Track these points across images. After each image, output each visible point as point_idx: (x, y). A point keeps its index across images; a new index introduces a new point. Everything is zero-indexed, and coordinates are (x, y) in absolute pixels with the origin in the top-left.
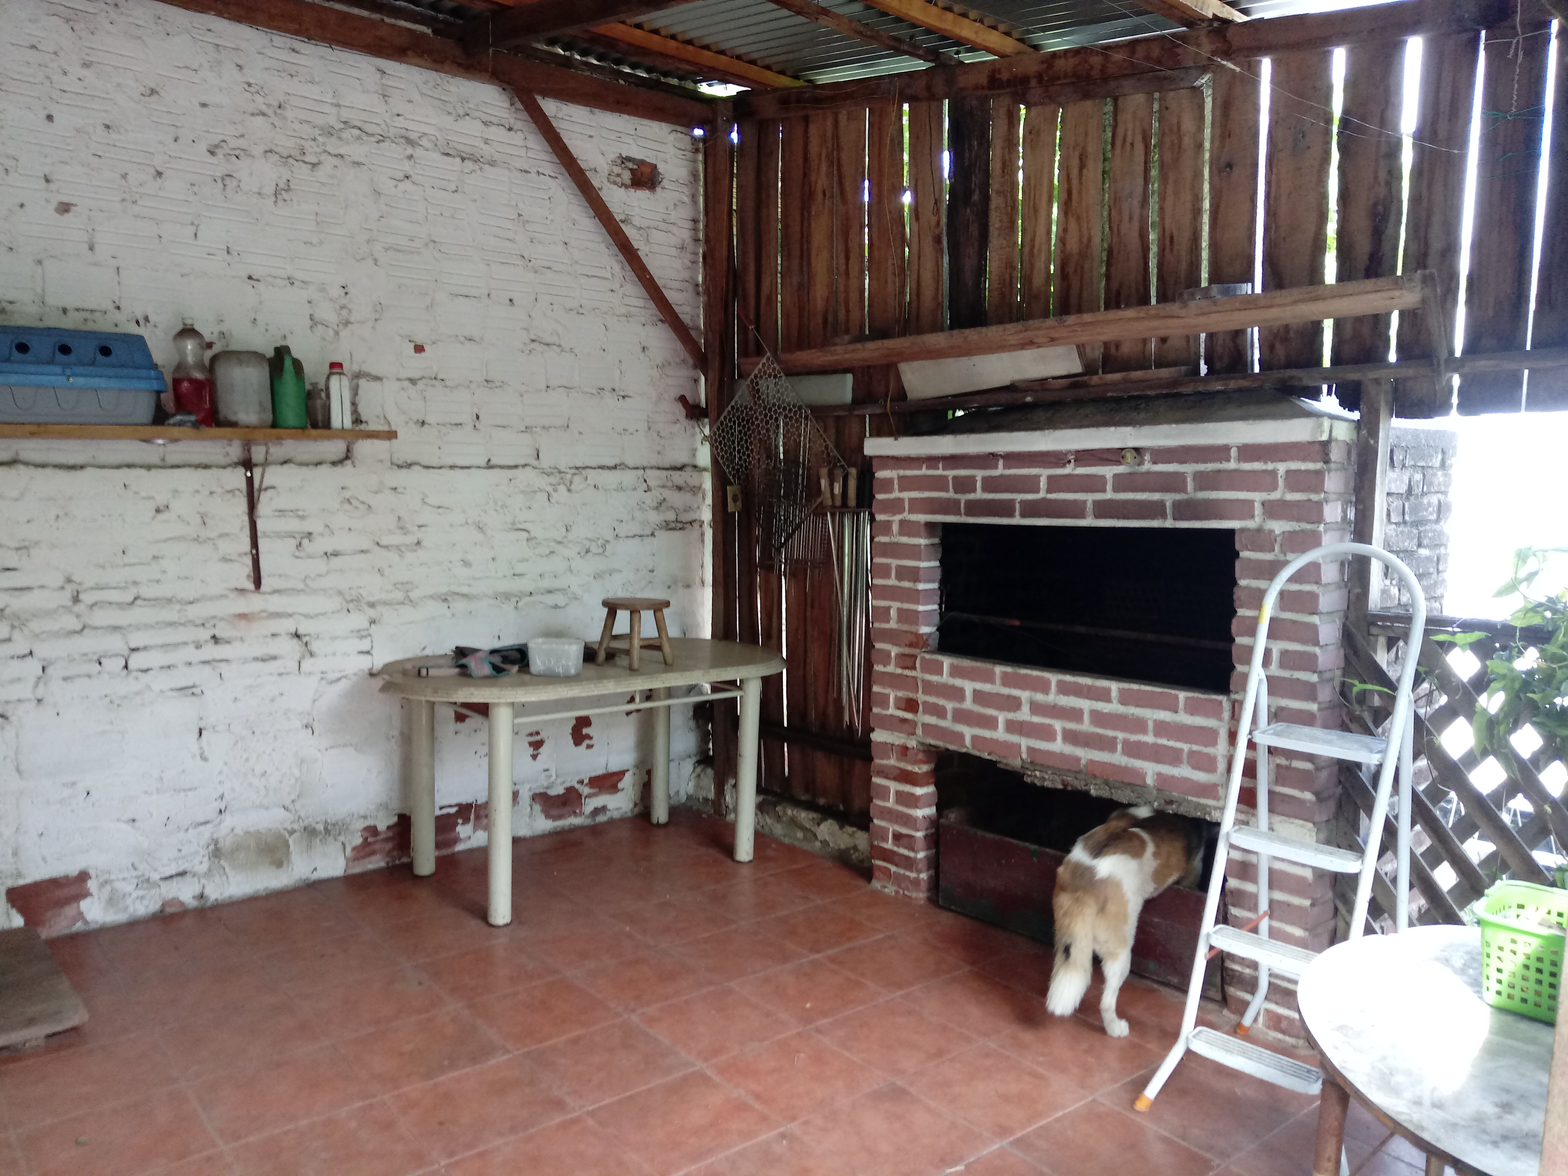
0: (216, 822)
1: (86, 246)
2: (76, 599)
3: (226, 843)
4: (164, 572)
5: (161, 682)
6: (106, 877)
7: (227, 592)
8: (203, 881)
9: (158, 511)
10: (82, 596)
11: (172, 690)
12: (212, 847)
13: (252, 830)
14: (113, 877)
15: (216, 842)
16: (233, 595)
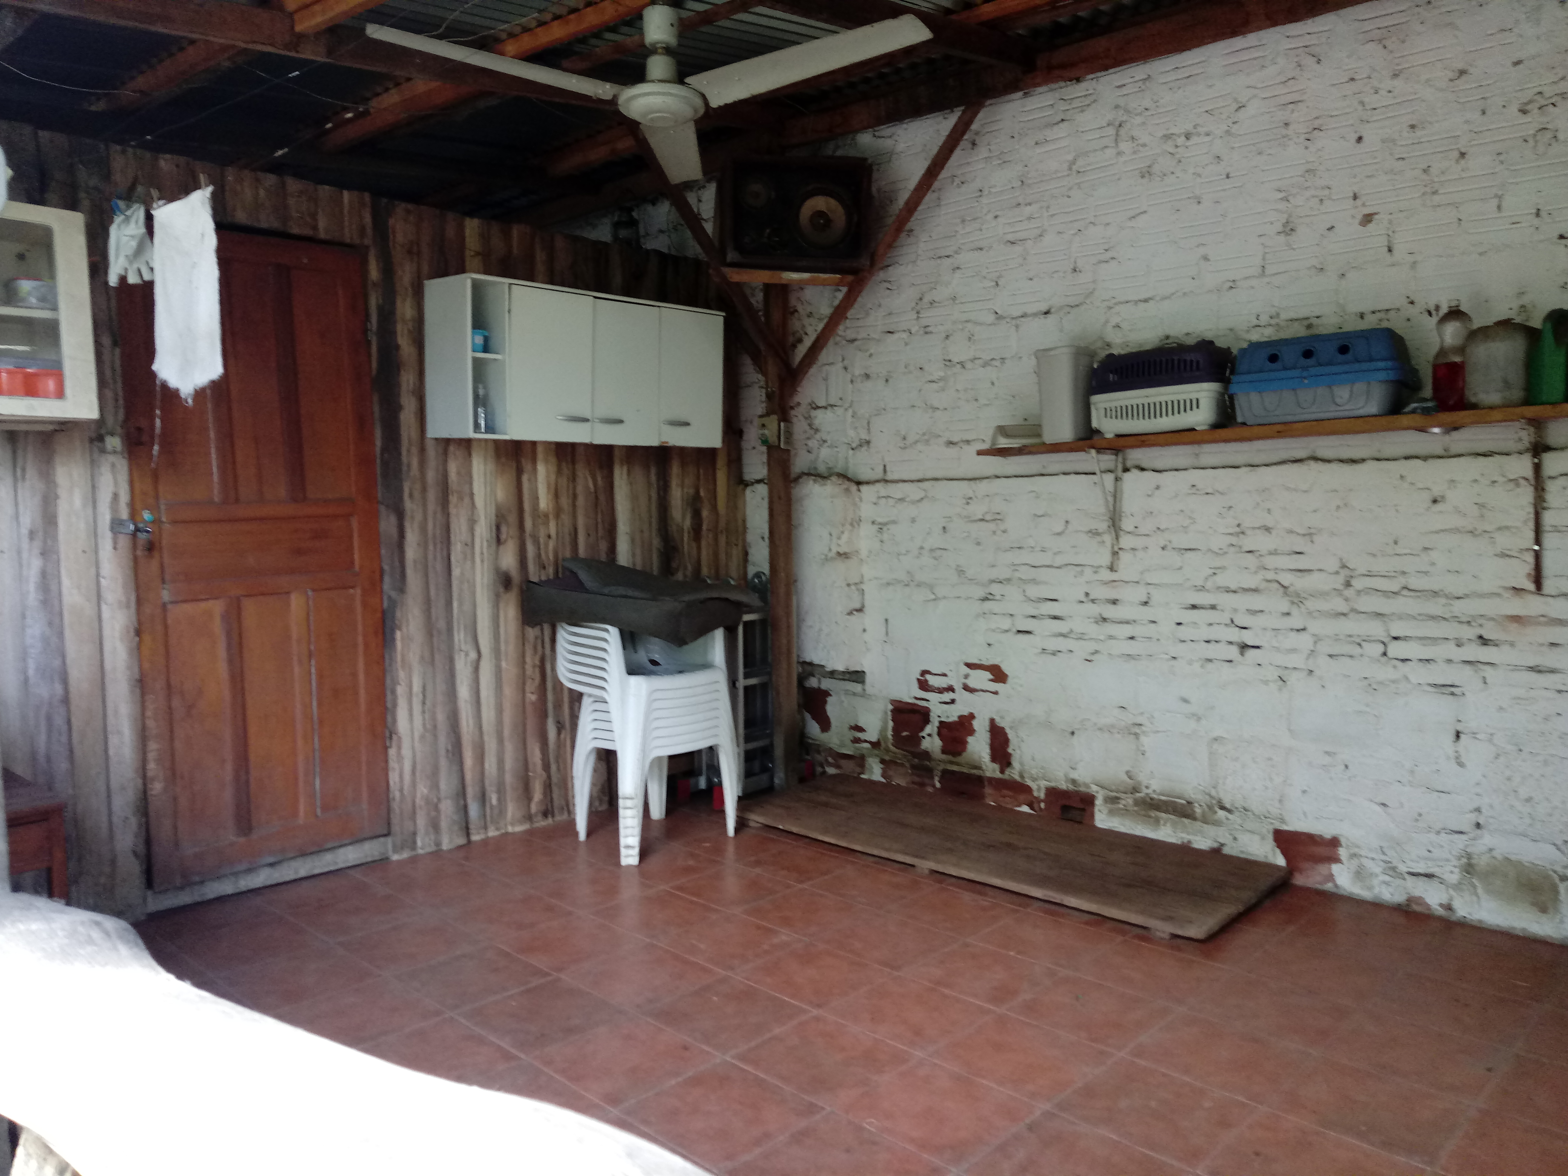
0: (1471, 835)
1: (1386, 249)
2: (1348, 584)
3: (1482, 862)
4: (1433, 564)
5: (1419, 675)
6: (1356, 850)
7: (1500, 591)
8: (1452, 892)
9: (1435, 501)
10: (1354, 582)
11: (1430, 685)
12: (1464, 860)
13: (1513, 857)
14: (1363, 853)
15: (1469, 856)
16: (1507, 594)
